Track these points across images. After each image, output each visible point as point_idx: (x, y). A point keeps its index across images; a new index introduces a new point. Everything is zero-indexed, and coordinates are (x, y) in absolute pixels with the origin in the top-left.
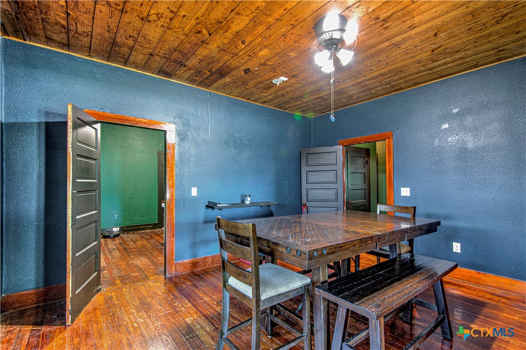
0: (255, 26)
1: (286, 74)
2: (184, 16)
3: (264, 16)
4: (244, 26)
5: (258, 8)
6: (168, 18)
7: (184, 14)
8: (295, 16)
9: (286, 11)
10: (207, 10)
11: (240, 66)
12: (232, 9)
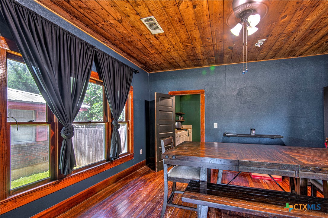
0: (204, 30)
1: (259, 37)
2: (176, 44)
3: (202, 24)
4: (199, 33)
5: (194, 24)
6: (172, 47)
7: (174, 43)
8: (216, 14)
9: (208, 16)
10: (179, 38)
11: (223, 48)
12: (186, 31)
